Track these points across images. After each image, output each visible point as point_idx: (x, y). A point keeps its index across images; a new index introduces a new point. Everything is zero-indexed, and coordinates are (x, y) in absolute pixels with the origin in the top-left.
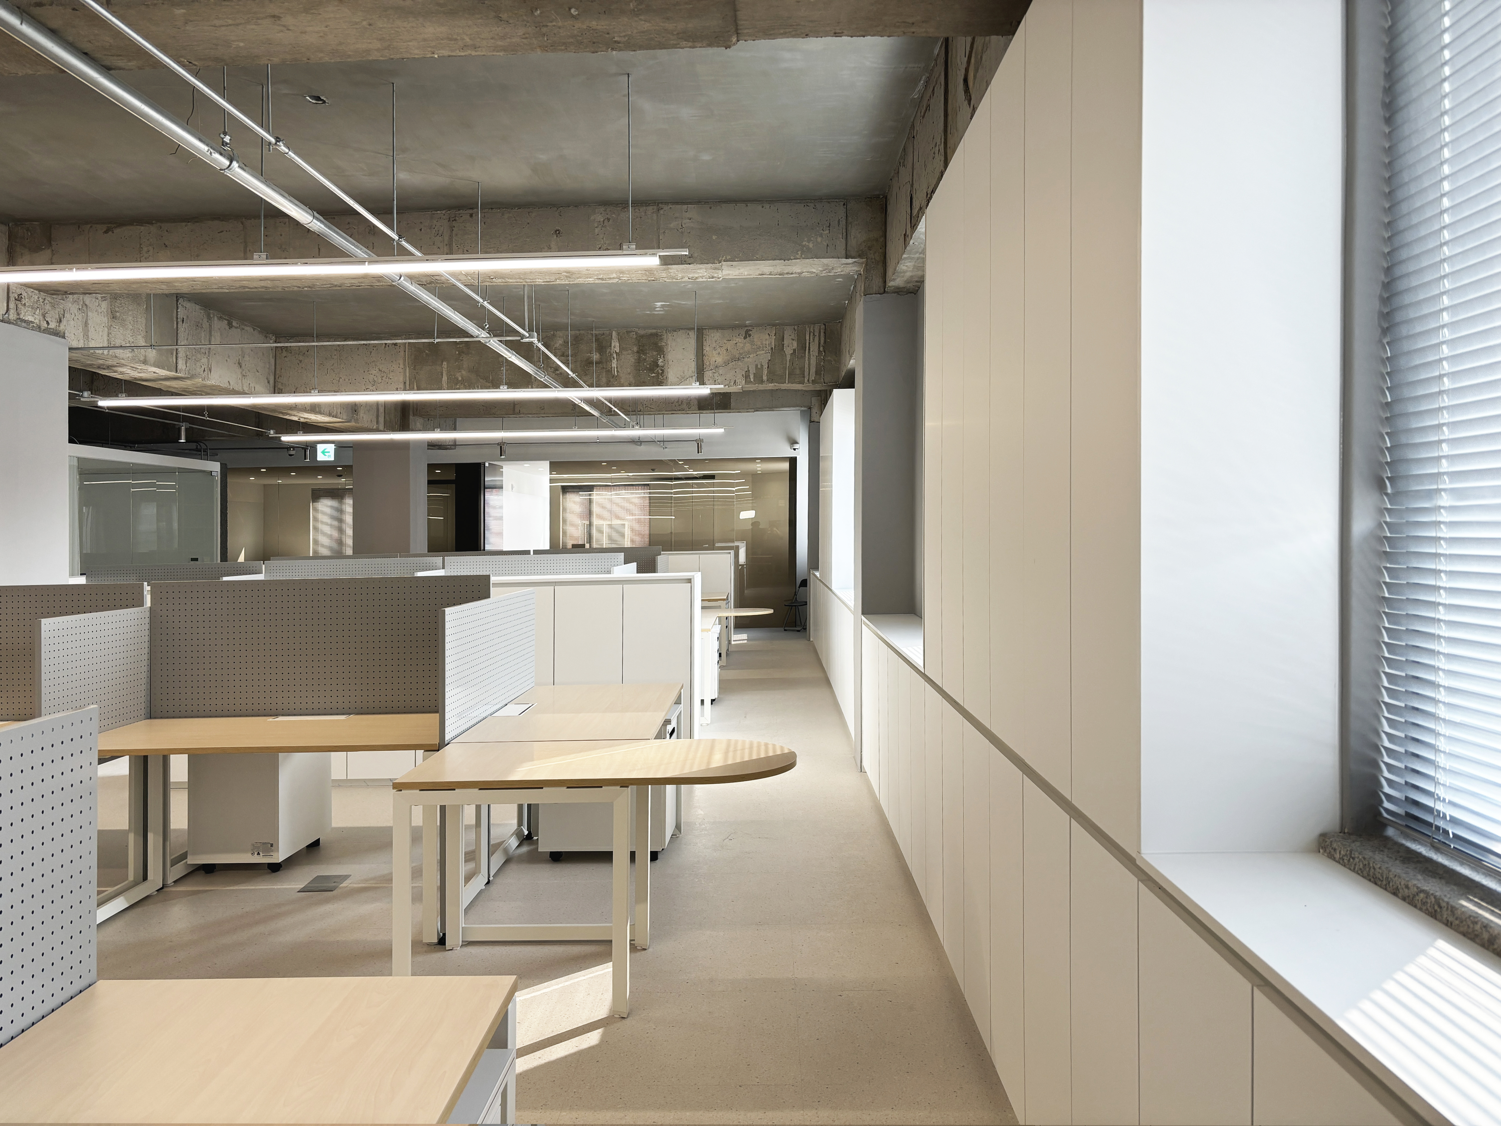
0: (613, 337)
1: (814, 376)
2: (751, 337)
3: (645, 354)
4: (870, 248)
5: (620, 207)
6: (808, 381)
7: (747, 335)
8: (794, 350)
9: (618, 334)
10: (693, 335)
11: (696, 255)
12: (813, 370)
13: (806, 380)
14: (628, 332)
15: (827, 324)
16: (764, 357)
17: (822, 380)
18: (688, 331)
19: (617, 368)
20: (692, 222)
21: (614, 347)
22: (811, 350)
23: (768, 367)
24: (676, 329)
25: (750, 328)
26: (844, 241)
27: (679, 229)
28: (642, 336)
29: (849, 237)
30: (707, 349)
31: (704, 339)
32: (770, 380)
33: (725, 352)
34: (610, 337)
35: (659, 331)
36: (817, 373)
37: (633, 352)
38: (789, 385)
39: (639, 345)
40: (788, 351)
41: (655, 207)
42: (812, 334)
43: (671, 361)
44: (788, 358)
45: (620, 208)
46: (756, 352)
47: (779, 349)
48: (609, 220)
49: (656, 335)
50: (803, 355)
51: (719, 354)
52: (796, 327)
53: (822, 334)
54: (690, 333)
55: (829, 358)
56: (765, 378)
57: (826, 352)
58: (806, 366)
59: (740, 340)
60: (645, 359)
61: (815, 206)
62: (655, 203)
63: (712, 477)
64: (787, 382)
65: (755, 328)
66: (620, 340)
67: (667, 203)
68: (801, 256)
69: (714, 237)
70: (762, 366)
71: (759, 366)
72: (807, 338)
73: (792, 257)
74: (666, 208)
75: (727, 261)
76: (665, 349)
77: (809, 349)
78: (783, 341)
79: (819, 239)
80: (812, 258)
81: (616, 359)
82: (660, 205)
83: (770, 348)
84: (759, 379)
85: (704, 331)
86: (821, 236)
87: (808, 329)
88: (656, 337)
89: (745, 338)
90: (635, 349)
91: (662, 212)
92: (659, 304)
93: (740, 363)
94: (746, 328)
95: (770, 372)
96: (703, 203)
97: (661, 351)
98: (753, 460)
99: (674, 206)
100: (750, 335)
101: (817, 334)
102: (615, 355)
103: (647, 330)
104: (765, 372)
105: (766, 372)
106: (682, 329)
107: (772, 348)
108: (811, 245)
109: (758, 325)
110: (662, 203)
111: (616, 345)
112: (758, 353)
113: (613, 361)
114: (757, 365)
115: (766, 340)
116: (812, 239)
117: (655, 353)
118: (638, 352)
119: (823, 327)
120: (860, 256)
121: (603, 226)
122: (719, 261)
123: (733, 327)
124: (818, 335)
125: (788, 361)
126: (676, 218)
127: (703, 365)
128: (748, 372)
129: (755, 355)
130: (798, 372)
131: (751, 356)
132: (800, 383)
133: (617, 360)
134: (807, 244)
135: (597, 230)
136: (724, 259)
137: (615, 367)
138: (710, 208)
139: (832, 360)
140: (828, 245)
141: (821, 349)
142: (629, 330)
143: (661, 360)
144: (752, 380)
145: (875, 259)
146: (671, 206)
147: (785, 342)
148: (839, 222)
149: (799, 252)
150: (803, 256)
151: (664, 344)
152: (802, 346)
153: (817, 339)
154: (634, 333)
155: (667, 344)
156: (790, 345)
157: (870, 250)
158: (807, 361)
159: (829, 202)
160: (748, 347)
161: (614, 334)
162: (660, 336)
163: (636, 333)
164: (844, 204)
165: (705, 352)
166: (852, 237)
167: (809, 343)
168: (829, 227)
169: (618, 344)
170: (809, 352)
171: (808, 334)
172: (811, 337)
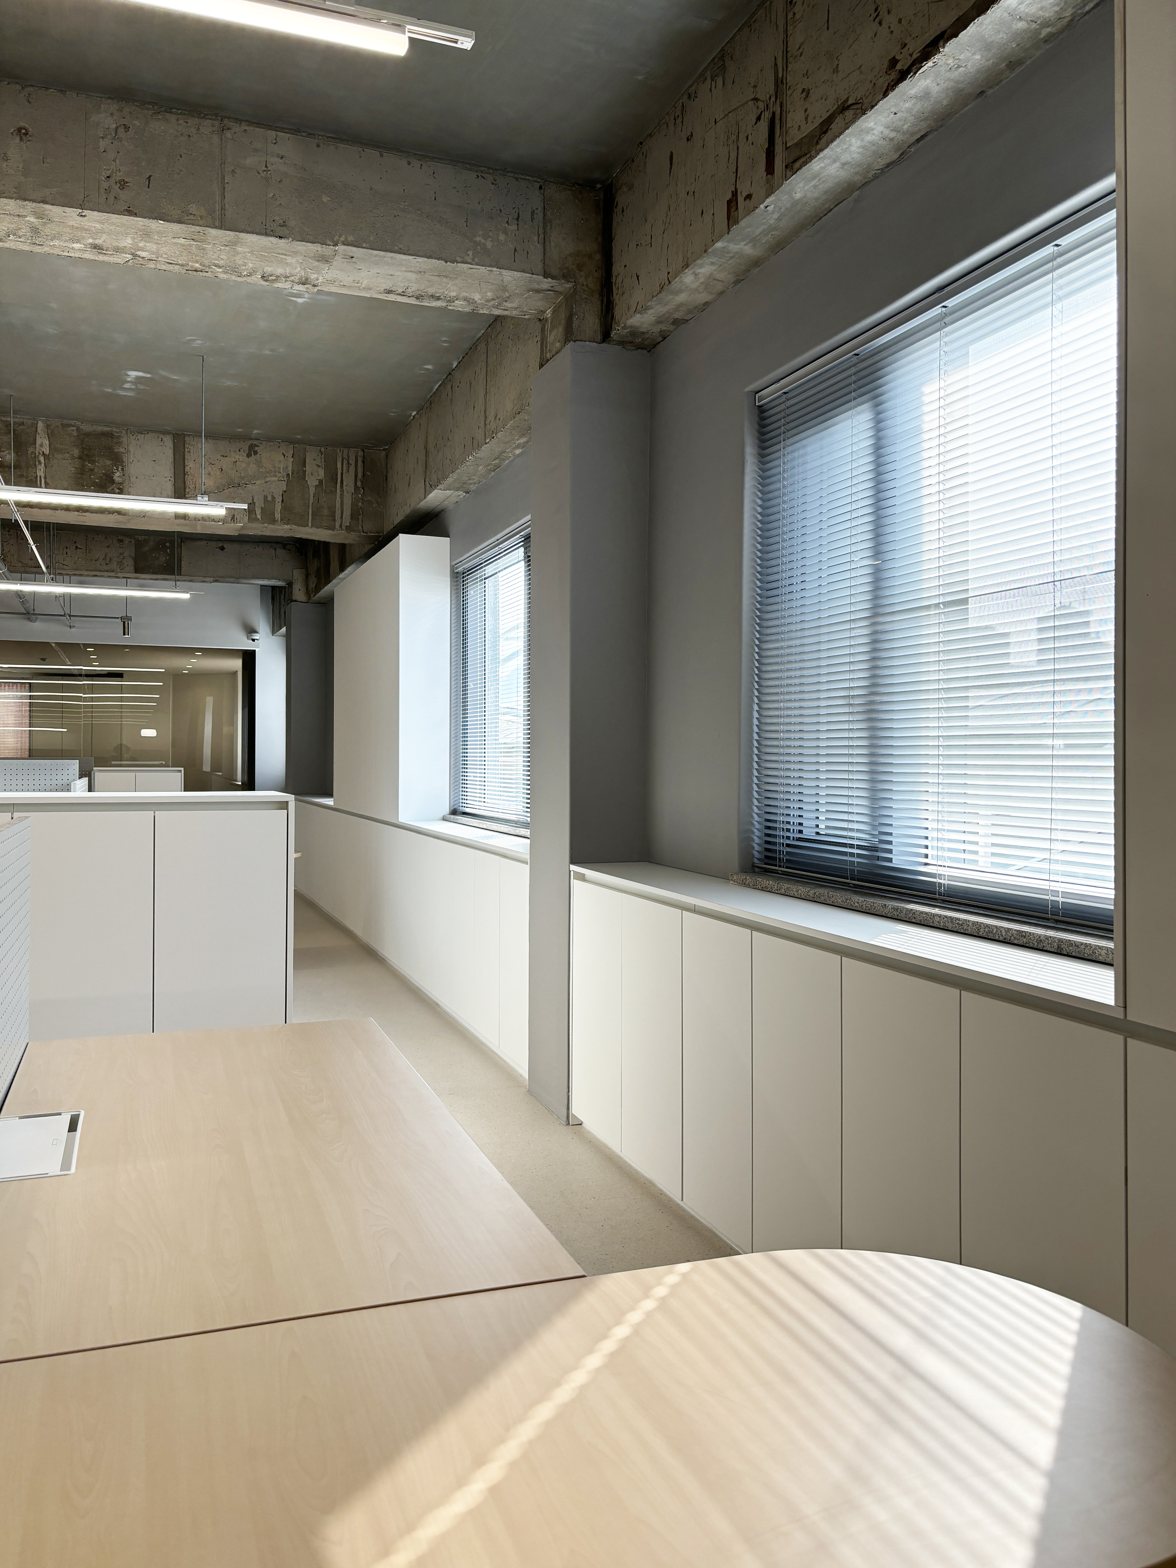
0: (39, 430)
1: (349, 520)
2: (258, 455)
3: (93, 462)
4: (580, 267)
5: (148, 109)
6: (341, 526)
7: (252, 451)
8: (321, 482)
9: (48, 426)
10: (168, 441)
11: (292, 223)
12: (347, 512)
13: (337, 525)
14: (64, 426)
15: (366, 450)
16: (277, 487)
17: (360, 527)
18: (161, 436)
19: (45, 478)
20: (285, 163)
21: (41, 445)
22: (345, 483)
23: (282, 501)
24: (142, 430)
25: (256, 442)
26: (540, 246)
27: (261, 172)
28: (88, 435)
29: (547, 243)
30: (190, 465)
31: (186, 450)
32: (286, 520)
33: (218, 472)
34: (34, 429)
35: (115, 430)
36: (354, 516)
37: (73, 458)
38: (314, 530)
39: (83, 448)
40: (312, 482)
41: (217, 123)
42: (345, 462)
43: (134, 477)
44: (312, 490)
45: (151, 112)
46: (265, 477)
47: (298, 476)
48: (127, 128)
49: (110, 435)
50: (333, 489)
51: (209, 474)
52: (323, 450)
53: (360, 464)
54: (164, 439)
55: (369, 498)
56: (278, 516)
57: (365, 489)
58: (338, 505)
59: (241, 457)
60: (92, 470)
61: (495, 180)
62: (216, 115)
63: (119, 675)
64: (310, 524)
65: (264, 443)
66: (51, 436)
67: (238, 121)
68: (473, 260)
69: (325, 199)
70: (273, 498)
71: (270, 499)
72: (339, 466)
73: (458, 259)
74: (236, 128)
75: (348, 245)
76: (125, 459)
77: (342, 482)
78: (305, 466)
79: (502, 237)
80: (491, 266)
81: (43, 465)
82: (226, 121)
83: (285, 474)
84: (269, 517)
85: (187, 439)
86: (505, 232)
87: (340, 454)
88: (110, 439)
89: (249, 455)
90: (76, 452)
91: (228, 134)
92: (133, 374)
93: (240, 491)
94: (250, 442)
95: (284, 509)
96: (304, 134)
97: (118, 460)
98: (190, 651)
99: (252, 128)
100: (256, 453)
101: (352, 462)
102: (42, 459)
103: (95, 427)
104: (278, 507)
105: (280, 508)
106: (152, 431)
107: (288, 475)
108: (489, 245)
109: (270, 439)
110: (229, 118)
111: (43, 443)
112: (267, 479)
113: (39, 467)
114: (266, 497)
115: (280, 461)
116: (490, 234)
117: (108, 462)
118: (80, 458)
119: (360, 453)
120: (566, 276)
121: (114, 138)
122: (333, 241)
123: (234, 438)
124: (353, 464)
125: (311, 495)
126: (256, 150)
127: (185, 488)
128: (252, 505)
129: (263, 482)
130: (326, 512)
131: (258, 482)
132: (328, 528)
133: (46, 467)
134: (483, 241)
135: (102, 144)
136: (342, 239)
137: (43, 476)
138: (318, 146)
139: (374, 501)
140: (515, 250)
141: (359, 484)
142: (65, 422)
143: (118, 474)
144: (259, 517)
145: (587, 286)
146: (246, 128)
147: (308, 468)
148: (533, 213)
149: (470, 253)
150: (476, 260)
151: (122, 450)
152: (332, 477)
153: (352, 468)
154: (75, 428)
155: (128, 451)
156: (315, 474)
157: (581, 271)
158: (338, 499)
159: (517, 179)
160: (252, 469)
161: (40, 425)
162: (118, 437)
163: (78, 429)
164: (540, 188)
165: (187, 469)
166: (553, 244)
167: (342, 474)
168: (518, 219)
169: (47, 442)
170: (342, 486)
171: (341, 460)
172: (344, 465)
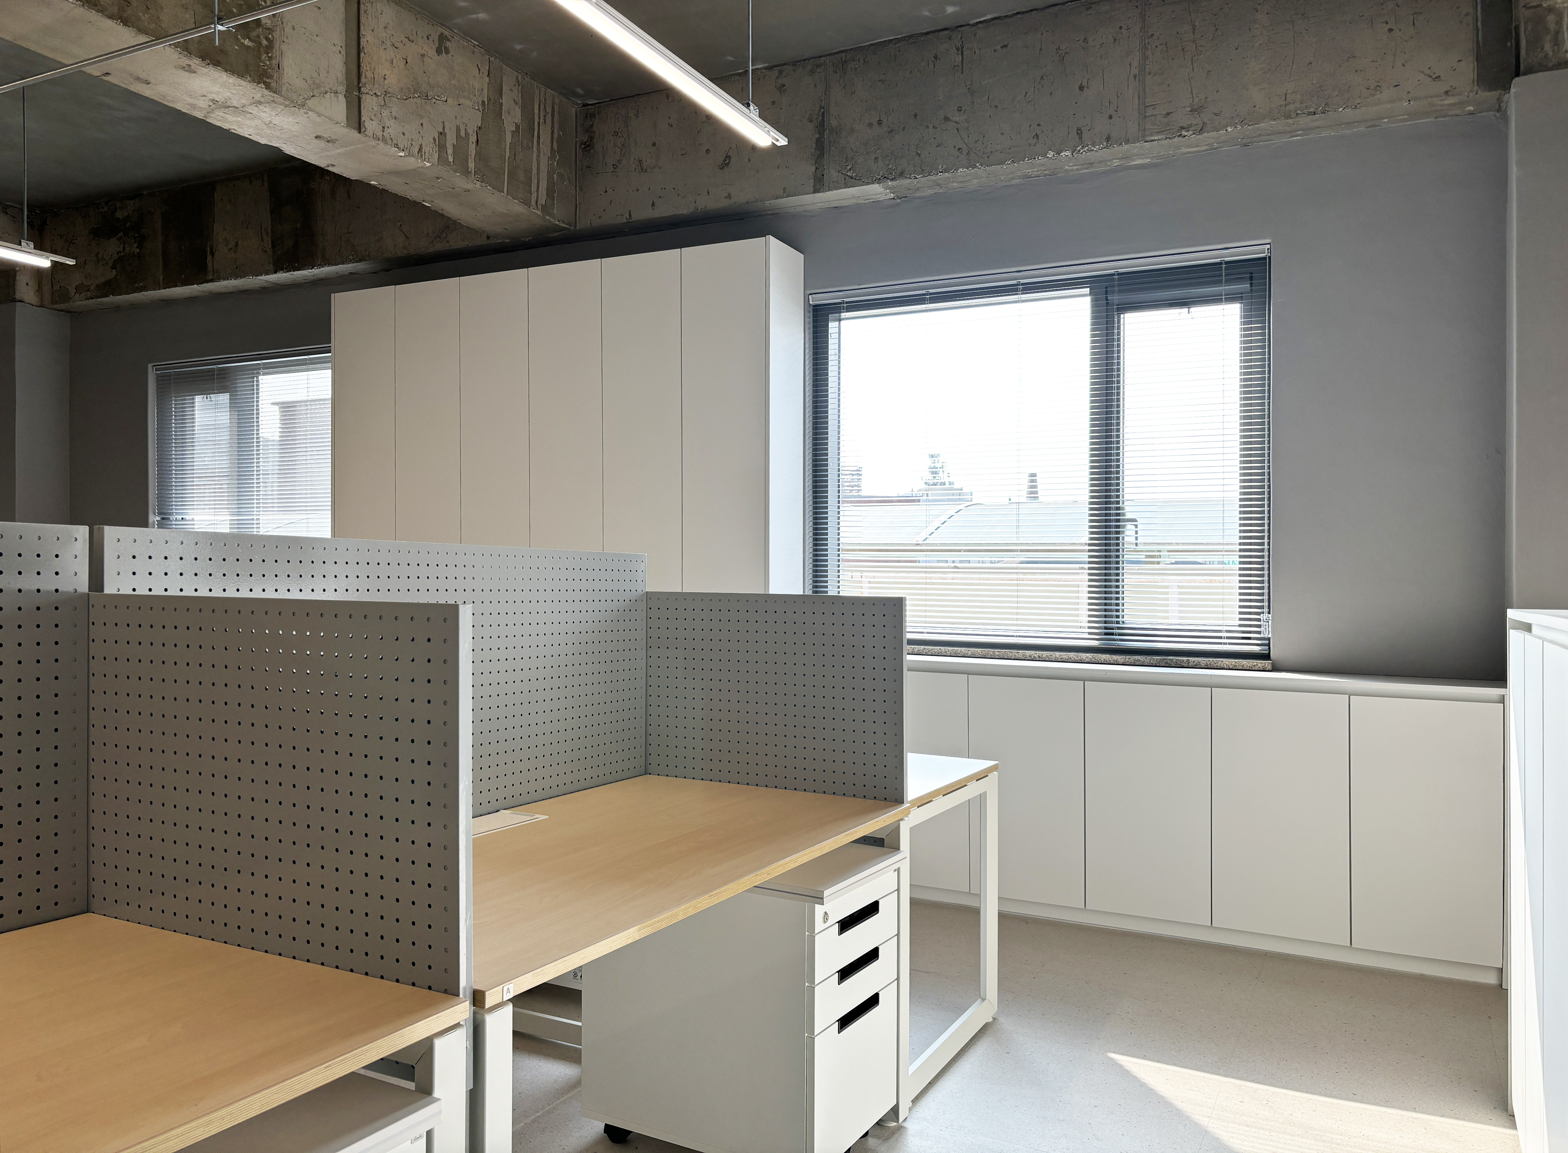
1: (545, 196)
2: (450, 55)
6: (536, 203)
7: (442, 45)
8: (517, 126)
12: (543, 184)
13: (533, 200)
15: (562, 98)
16: (470, 117)
17: (555, 211)
23: (477, 142)
25: (446, 32)
30: (368, 37)
31: (362, 7)
32: (480, 175)
33: (402, 64)
40: (508, 123)
42: (542, 106)
44: (508, 138)
46: (458, 96)
47: (494, 108)
50: (530, 144)
51: (391, 62)
52: (520, 78)
53: (556, 116)
55: (562, 171)
57: (562, 158)
58: (534, 171)
59: (431, 50)
64: (505, 191)
65: (456, 37)
70: (467, 134)
71: (463, 133)
72: (536, 111)
77: (539, 137)
78: (501, 96)
83: (480, 100)
84: (462, 162)
87: (537, 93)
89: (439, 51)
93: (429, 108)
94: (441, 29)
95: (479, 156)
100: (447, 50)
101: (550, 109)
104: (472, 151)
112: (461, 100)
115: (475, 77)
119: (557, 100)
124: (550, 114)
125: (508, 145)
128: (443, 137)
129: (456, 102)
130: (522, 176)
131: (449, 101)
132: (524, 202)
139: (566, 177)
141: (555, 146)
144: (451, 159)
147: (504, 101)
152: (528, 128)
153: (549, 120)
156: (511, 112)
158: (534, 160)
160: (443, 75)
165: (363, 42)
167: (539, 123)
170: (538, 143)
171: (538, 103)
172: (541, 110)
